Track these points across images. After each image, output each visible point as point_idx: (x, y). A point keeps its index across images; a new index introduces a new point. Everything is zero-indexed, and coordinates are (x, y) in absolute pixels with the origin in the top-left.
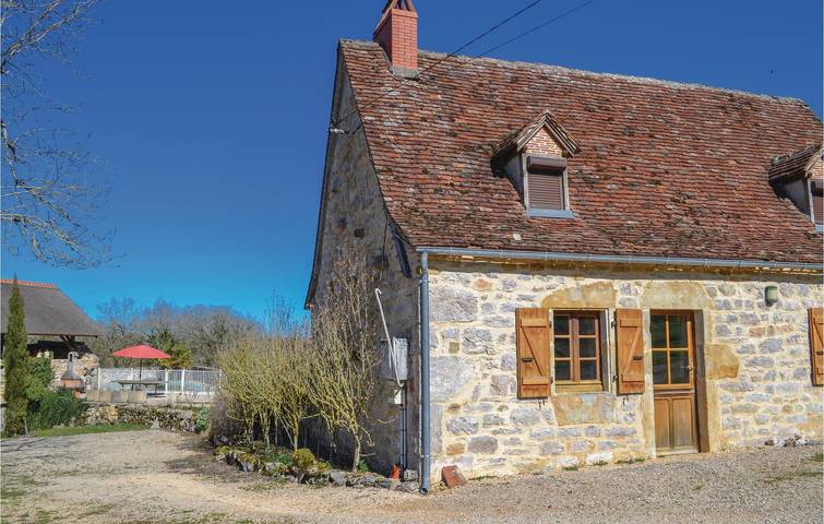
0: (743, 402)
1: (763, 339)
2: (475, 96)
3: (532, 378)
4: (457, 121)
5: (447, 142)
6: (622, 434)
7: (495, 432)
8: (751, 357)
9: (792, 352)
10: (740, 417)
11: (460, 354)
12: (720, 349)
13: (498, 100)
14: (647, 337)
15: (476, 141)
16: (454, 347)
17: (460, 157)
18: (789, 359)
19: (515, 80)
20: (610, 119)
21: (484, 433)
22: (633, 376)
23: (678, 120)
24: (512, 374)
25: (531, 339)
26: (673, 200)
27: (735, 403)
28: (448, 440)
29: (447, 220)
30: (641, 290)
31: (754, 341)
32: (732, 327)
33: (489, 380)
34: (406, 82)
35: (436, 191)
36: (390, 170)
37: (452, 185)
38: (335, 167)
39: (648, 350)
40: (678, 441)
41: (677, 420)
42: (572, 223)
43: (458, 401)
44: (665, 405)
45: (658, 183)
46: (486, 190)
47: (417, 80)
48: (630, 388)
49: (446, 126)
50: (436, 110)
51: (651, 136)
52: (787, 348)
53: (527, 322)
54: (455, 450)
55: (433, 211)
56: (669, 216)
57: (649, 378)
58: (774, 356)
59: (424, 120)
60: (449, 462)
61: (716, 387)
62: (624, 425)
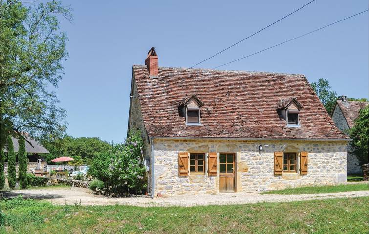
0: (249, 179)
1: (257, 161)
2: (176, 84)
3: (183, 171)
4: (169, 93)
5: (165, 102)
6: (209, 186)
7: (172, 185)
8: (253, 166)
9: (267, 165)
10: (248, 183)
11: (163, 164)
12: (242, 164)
13: (184, 85)
14: (218, 160)
15: (174, 101)
16: (161, 163)
17: (168, 106)
18: (266, 167)
19: (192, 76)
20: (223, 89)
21: (169, 185)
22: (213, 171)
23: (249, 87)
24: (177, 170)
25: (183, 161)
26: (237, 118)
27: (246, 179)
28: (159, 186)
29: (161, 128)
30: (217, 147)
31: (254, 162)
32: (246, 158)
33: (170, 171)
34: (154, 80)
35: (160, 118)
36: (146, 112)
37: (164, 116)
38: (133, 106)
39: (218, 164)
40: (228, 189)
41: (228, 183)
42: (200, 127)
43: (162, 176)
44: (224, 179)
45: (234, 112)
46: (175, 117)
47: (158, 79)
48: (212, 174)
49: (165, 96)
50: (162, 90)
51: (236, 95)
52: (265, 164)
53: (181, 156)
54: (161, 189)
55: (158, 125)
56: (233, 123)
57: (218, 171)
58: (260, 166)
59: (158, 94)
60: (159, 192)
61: (240, 174)
62: (210, 184)
